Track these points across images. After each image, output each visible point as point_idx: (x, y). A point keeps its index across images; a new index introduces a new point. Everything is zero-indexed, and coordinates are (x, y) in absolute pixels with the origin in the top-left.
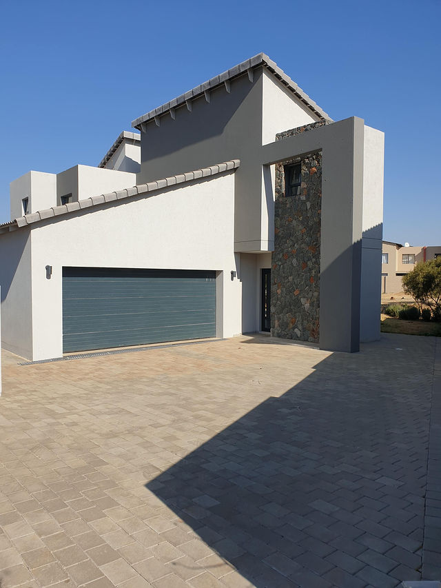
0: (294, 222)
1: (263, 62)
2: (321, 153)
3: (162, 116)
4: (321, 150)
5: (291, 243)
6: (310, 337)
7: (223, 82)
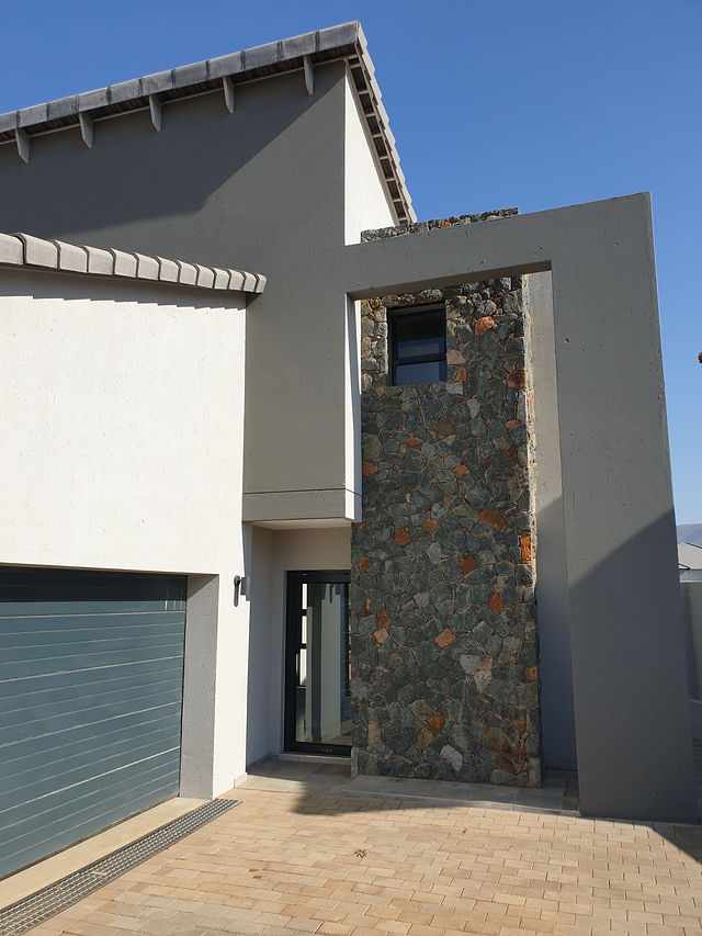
0: (428, 450)
7: (219, 82)
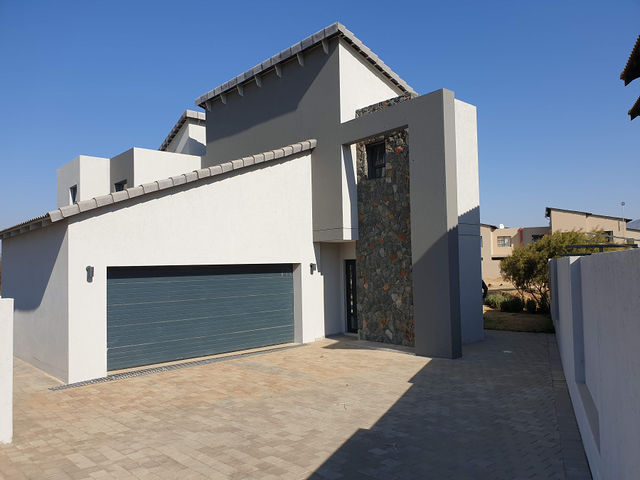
0: (380, 208)
1: (339, 32)
2: (407, 130)
3: (229, 93)
4: (407, 126)
5: (378, 231)
6: (404, 340)
7: (296, 55)
